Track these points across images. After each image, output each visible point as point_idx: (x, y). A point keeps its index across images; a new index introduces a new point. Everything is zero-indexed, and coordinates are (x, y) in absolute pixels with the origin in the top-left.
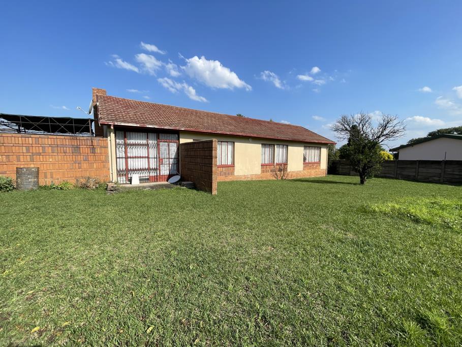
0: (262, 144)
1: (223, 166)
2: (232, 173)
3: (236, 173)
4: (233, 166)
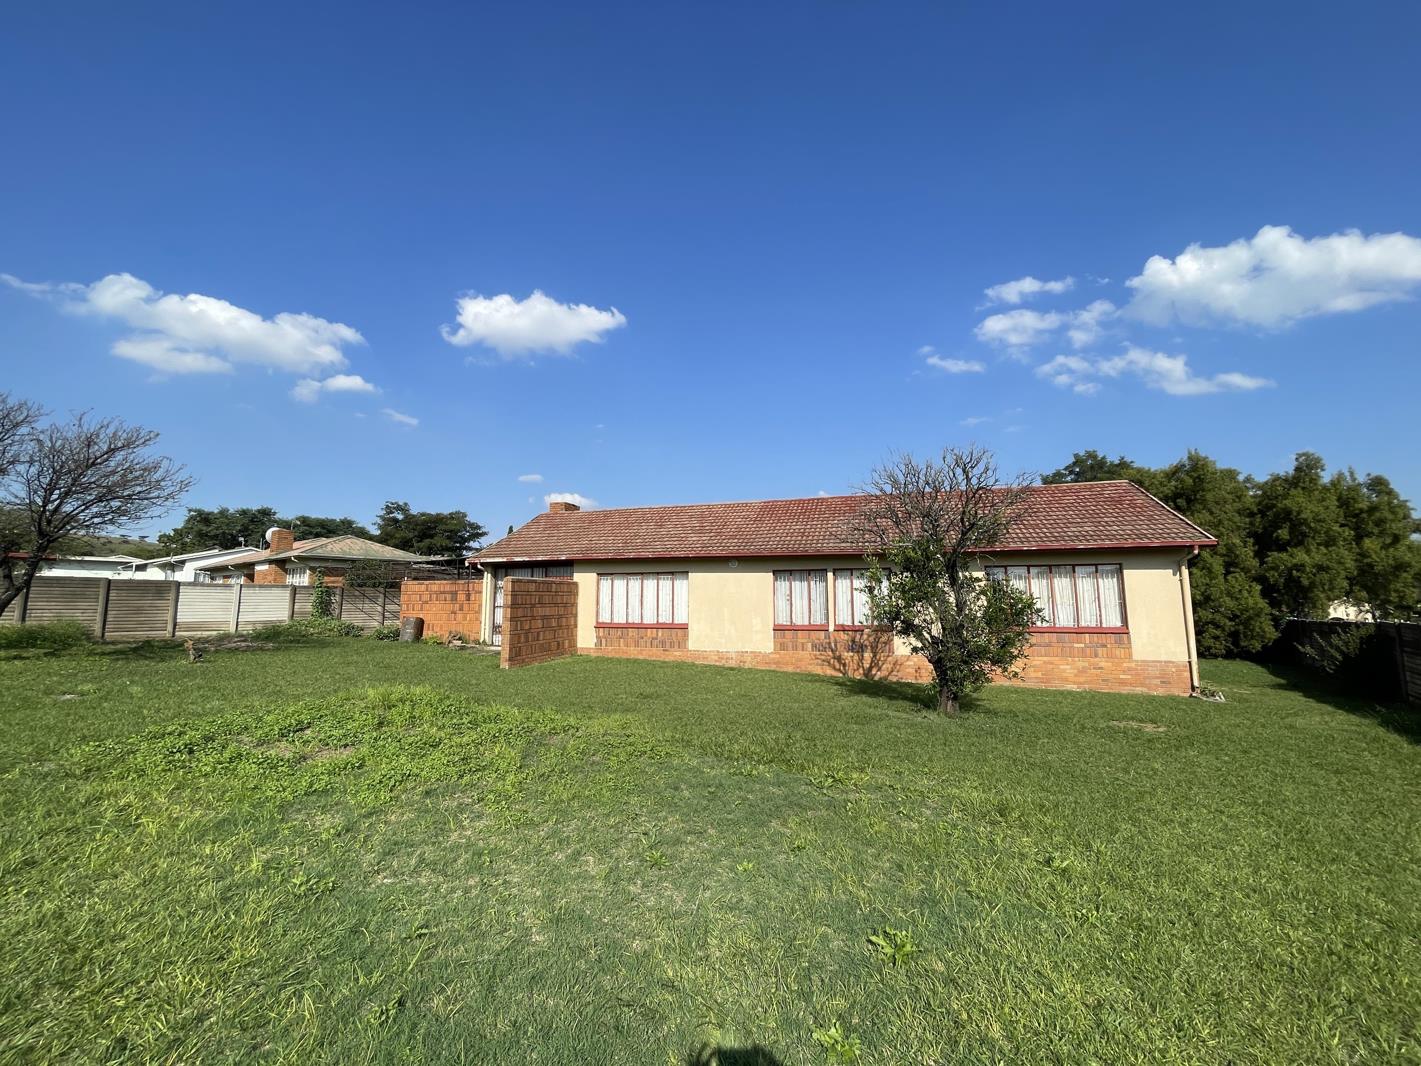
0: (774, 572)
1: (659, 626)
2: (682, 644)
3: (692, 645)
4: (684, 627)
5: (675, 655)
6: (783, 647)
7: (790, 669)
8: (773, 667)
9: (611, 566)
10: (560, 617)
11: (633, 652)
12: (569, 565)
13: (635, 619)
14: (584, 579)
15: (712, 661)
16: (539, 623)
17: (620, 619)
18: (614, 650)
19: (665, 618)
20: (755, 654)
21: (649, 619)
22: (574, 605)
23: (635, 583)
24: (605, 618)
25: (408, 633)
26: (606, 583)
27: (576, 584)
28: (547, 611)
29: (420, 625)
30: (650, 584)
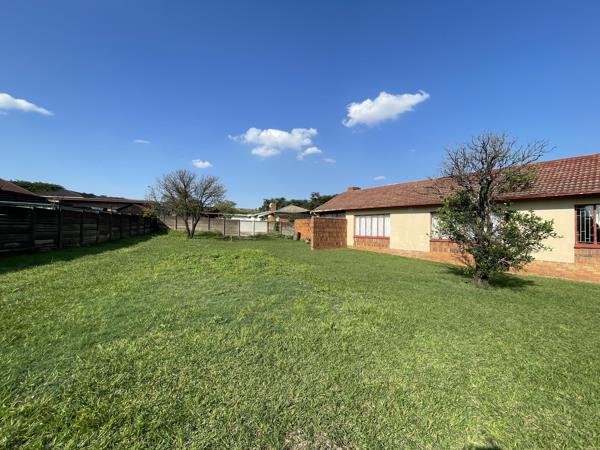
0: (432, 213)
1: (378, 238)
2: (387, 246)
3: (391, 246)
4: (388, 239)
5: (384, 250)
6: (434, 250)
7: (438, 261)
8: (429, 259)
9: (360, 212)
10: (337, 233)
11: (368, 249)
12: (344, 212)
13: (369, 234)
14: (350, 218)
15: (400, 254)
16: (327, 234)
17: (363, 234)
18: (360, 247)
19: (381, 234)
20: (421, 252)
21: (375, 235)
22: (345, 228)
23: (369, 219)
24: (357, 234)
25: (296, 237)
26: (358, 219)
27: (346, 220)
28: (331, 230)
29: (299, 234)
30: (375, 219)
